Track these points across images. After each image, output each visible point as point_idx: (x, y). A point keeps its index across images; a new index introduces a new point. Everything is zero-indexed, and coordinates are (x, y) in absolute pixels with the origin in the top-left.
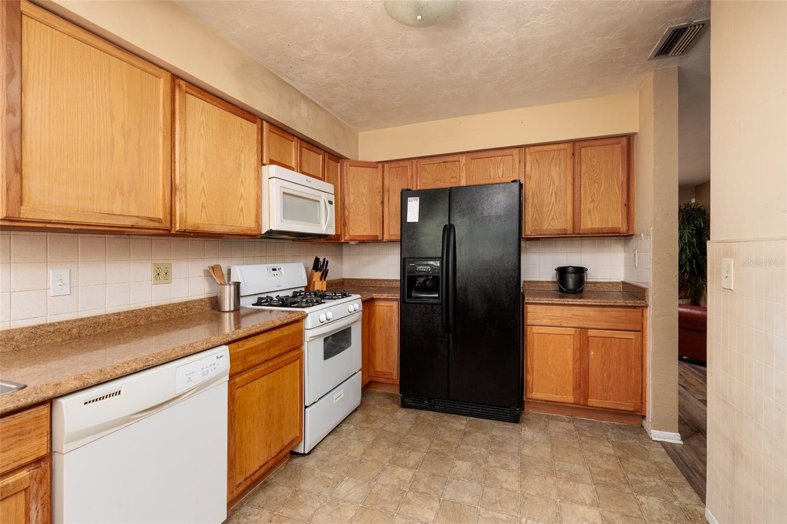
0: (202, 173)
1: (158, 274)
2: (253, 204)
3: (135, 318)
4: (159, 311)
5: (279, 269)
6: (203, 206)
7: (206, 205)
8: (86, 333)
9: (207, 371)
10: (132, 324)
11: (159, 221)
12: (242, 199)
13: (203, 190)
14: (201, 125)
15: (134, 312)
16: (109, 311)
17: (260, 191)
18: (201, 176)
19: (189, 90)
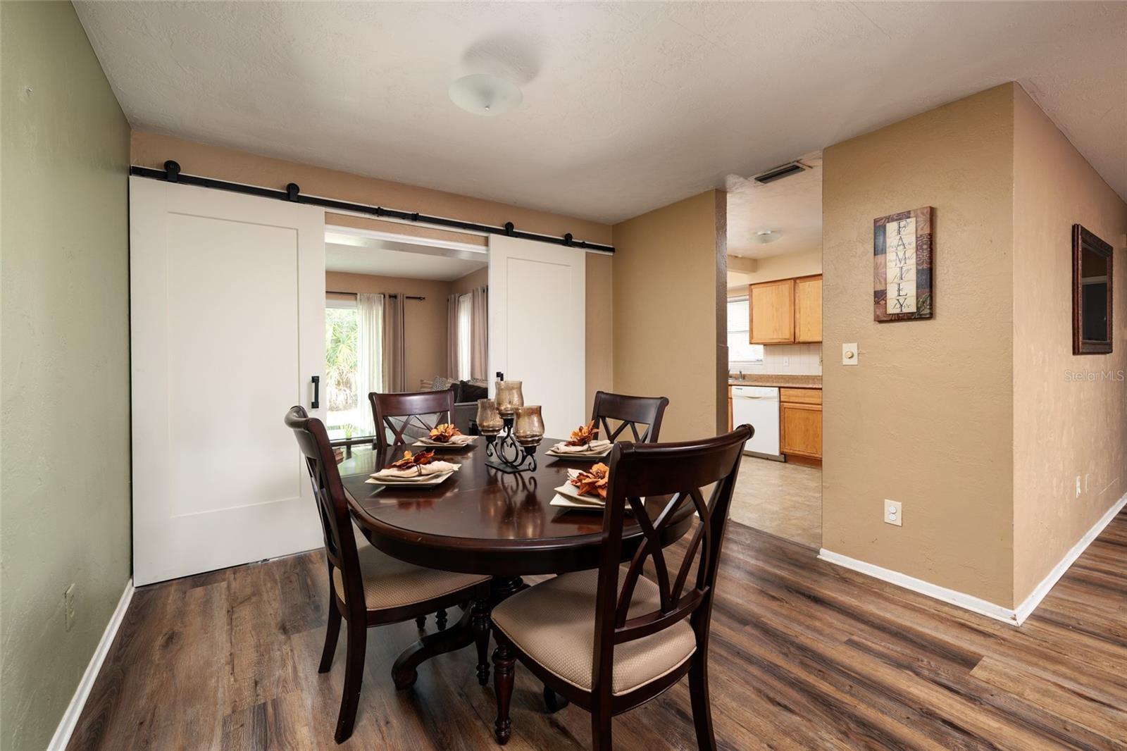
9: (767, 394)
11: (789, 339)
14: (807, 293)
19: (800, 282)
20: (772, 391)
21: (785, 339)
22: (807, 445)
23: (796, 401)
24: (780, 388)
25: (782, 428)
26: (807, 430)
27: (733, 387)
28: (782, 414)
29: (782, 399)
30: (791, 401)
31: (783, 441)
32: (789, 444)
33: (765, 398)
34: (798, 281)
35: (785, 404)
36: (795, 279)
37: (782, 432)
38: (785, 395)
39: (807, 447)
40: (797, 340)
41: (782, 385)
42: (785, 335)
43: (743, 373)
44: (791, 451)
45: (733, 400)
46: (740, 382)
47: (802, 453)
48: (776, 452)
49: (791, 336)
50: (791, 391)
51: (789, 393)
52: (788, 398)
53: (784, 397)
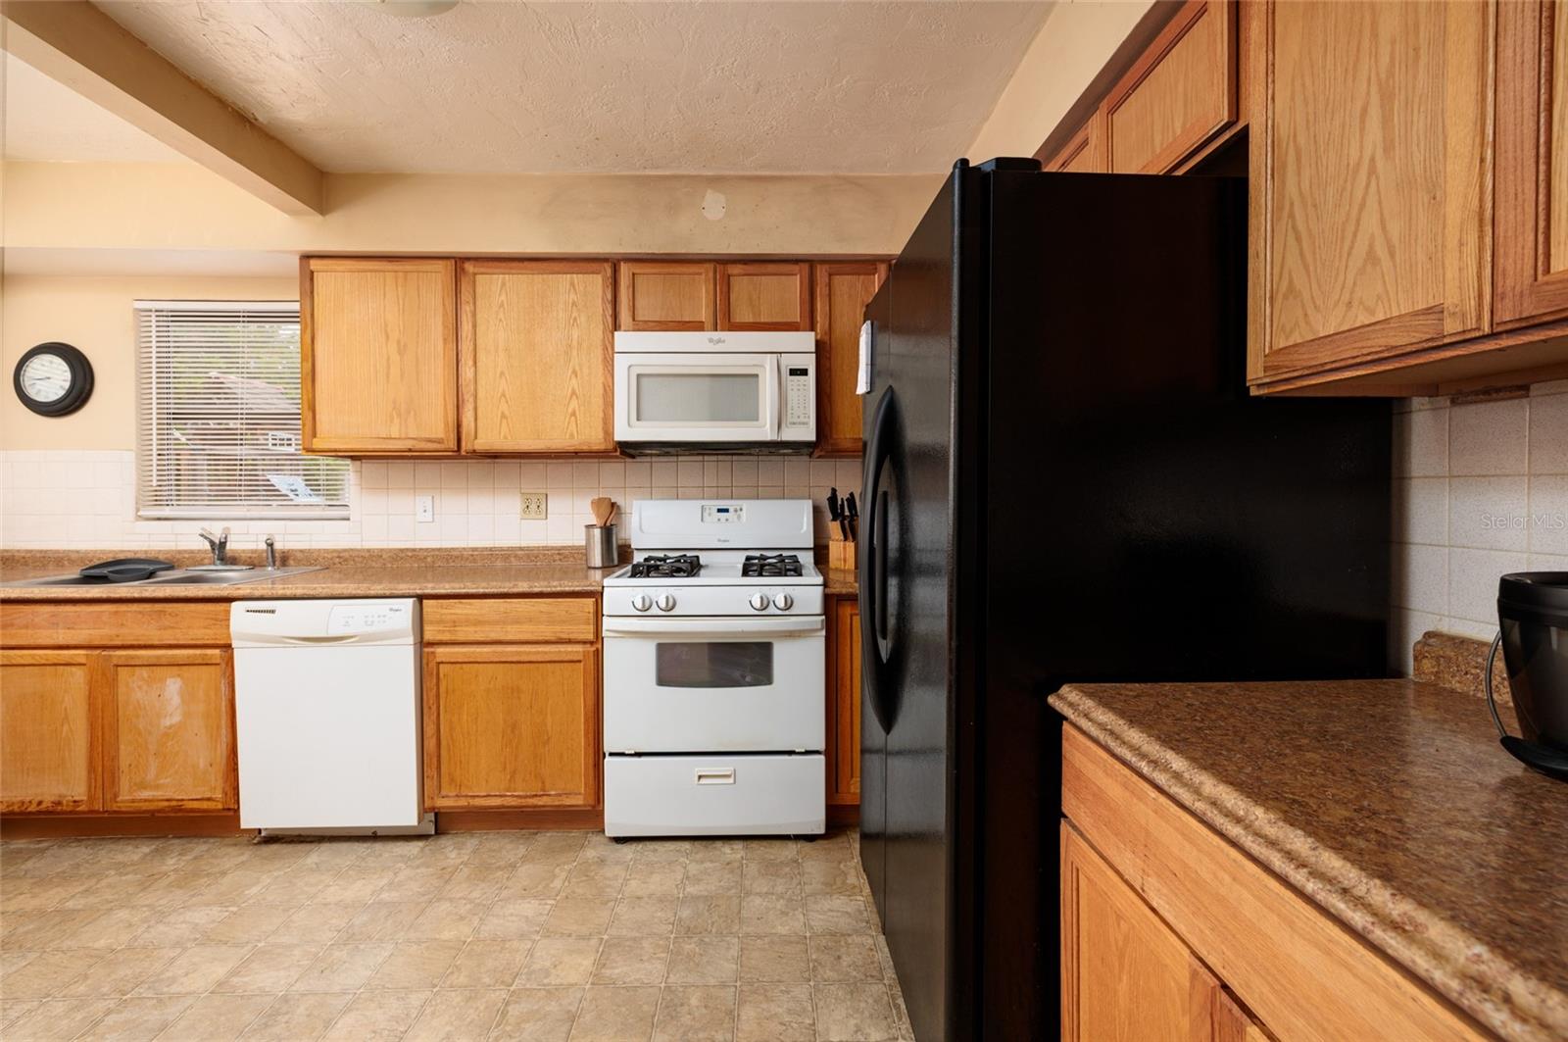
0: (502, 373)
1: (528, 507)
2: (597, 402)
5: (736, 511)
6: (503, 416)
7: (507, 413)
9: (373, 622)
11: (440, 441)
12: (574, 397)
13: (504, 395)
14: (500, 307)
16: (472, 544)
17: (610, 380)
18: (500, 377)
19: (476, 270)
20: (391, 610)
21: (430, 441)
22: (514, 773)
23: (479, 637)
24: (421, 598)
25: (430, 730)
26: (514, 727)
27: (234, 605)
28: (430, 683)
29: (428, 636)
30: (461, 637)
31: (431, 772)
32: (452, 780)
33: (366, 639)
34: (469, 267)
35: (440, 650)
36: (460, 264)
37: (430, 744)
38: (440, 622)
39: (512, 778)
40: (466, 446)
41: (429, 588)
42: (433, 427)
43: (278, 546)
44: (463, 802)
45: (237, 654)
46: (268, 579)
47: (496, 802)
48: (407, 815)
49: (446, 424)
50: (460, 605)
51: (454, 614)
52: (449, 631)
53: (436, 628)
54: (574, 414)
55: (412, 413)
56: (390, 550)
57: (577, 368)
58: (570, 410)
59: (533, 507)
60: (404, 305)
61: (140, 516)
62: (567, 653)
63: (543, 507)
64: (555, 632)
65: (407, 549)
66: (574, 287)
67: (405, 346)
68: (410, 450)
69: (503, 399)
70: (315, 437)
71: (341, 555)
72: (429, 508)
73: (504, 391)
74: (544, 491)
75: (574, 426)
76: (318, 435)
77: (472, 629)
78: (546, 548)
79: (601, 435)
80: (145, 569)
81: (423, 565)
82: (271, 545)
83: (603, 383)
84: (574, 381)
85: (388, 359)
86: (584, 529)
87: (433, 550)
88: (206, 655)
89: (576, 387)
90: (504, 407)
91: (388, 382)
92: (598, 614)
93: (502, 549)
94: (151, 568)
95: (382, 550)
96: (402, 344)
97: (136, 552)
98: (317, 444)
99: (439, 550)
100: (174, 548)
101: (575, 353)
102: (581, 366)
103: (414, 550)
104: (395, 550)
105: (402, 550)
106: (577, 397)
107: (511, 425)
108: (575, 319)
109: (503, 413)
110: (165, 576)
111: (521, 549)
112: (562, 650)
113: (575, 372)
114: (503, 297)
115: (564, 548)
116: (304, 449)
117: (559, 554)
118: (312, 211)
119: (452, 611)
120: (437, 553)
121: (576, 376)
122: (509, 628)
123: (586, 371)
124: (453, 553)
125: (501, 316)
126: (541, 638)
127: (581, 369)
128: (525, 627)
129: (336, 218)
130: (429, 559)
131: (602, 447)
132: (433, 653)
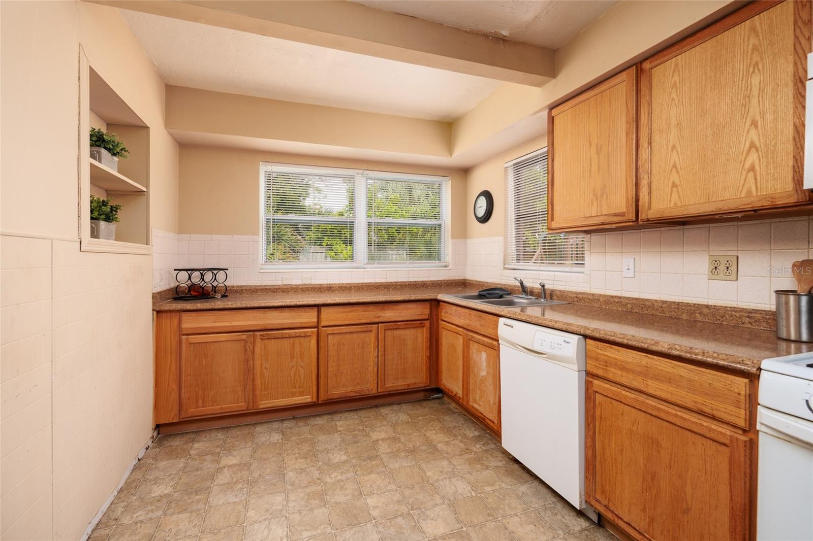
0: (674, 147)
1: (716, 267)
3: (676, 310)
4: (705, 311)
6: (674, 185)
7: (677, 182)
8: (637, 310)
10: (674, 315)
11: (622, 214)
12: (753, 151)
13: (675, 166)
15: (681, 304)
18: (672, 150)
19: (652, 65)
20: (565, 341)
21: (615, 215)
26: (654, 476)
27: (501, 319)
28: (590, 407)
29: (590, 369)
34: (647, 64)
35: (596, 382)
36: (639, 65)
38: (598, 360)
40: (642, 216)
42: (619, 204)
43: (546, 287)
49: (627, 201)
50: (610, 350)
51: (607, 356)
52: (603, 369)
53: (594, 364)
54: (752, 169)
55: (605, 197)
56: (605, 296)
57: (758, 118)
58: (747, 165)
59: (722, 268)
60: (600, 117)
61: (505, 268)
62: (710, 430)
63: (733, 268)
64: (695, 402)
65: (616, 297)
66: (755, 32)
67: (601, 147)
68: (603, 224)
69: (674, 170)
70: (553, 220)
71: (579, 296)
72: (632, 267)
73: (675, 163)
74: (736, 254)
75: (753, 181)
76: (554, 219)
77: (619, 372)
78: (734, 309)
79: (790, 186)
80: (497, 294)
81: (625, 310)
82: (543, 286)
83: (795, 125)
84: (753, 132)
85: (591, 160)
86: (774, 295)
87: (633, 299)
88: (492, 344)
89: (756, 139)
90: (675, 177)
91: (590, 176)
92: (752, 401)
93: (688, 305)
94: (501, 293)
95: (601, 295)
96: (599, 146)
97: (502, 285)
98: (554, 225)
99: (637, 299)
100: (514, 284)
101: (754, 101)
102: (763, 114)
103: (620, 297)
104: (608, 296)
105: (612, 297)
106: (757, 151)
107: (681, 193)
108: (756, 64)
109: (673, 183)
110: (508, 298)
111: (707, 306)
112: (705, 424)
113: (754, 124)
114: (676, 78)
115: (756, 311)
116: (548, 229)
117: (749, 317)
118: (548, 78)
119: (606, 353)
120: (635, 301)
121: (756, 127)
122: (650, 382)
123: (769, 117)
124: (647, 303)
125: (674, 95)
126: (680, 403)
127: (763, 118)
128: (664, 386)
129: (562, 76)
130: (629, 306)
131: (792, 200)
132: (591, 382)
